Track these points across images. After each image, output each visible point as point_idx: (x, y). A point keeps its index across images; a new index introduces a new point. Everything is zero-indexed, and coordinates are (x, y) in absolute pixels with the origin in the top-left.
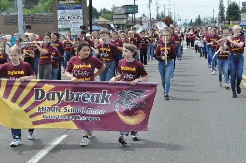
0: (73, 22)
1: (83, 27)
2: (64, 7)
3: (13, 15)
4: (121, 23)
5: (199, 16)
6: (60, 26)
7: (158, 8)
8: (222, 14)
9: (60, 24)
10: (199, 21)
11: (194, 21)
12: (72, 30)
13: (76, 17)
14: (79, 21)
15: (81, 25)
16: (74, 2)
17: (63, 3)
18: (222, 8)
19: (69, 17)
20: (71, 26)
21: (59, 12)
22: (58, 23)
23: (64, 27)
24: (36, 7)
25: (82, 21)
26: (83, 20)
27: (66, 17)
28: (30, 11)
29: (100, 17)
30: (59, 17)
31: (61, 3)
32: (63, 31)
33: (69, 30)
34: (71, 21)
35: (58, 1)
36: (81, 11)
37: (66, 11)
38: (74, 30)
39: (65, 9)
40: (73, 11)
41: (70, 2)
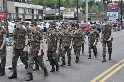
1: (118, 20)
2: (110, 11)
3: (93, 14)
12: (113, 20)
13: (115, 15)
14: (116, 17)
16: (114, 9)
17: (110, 9)
19: (112, 15)
20: (113, 19)
21: (108, 13)
23: (110, 19)
25: (117, 17)
27: (111, 15)
30: (108, 15)
31: (109, 9)
32: (109, 21)
34: (113, 17)
35: (108, 9)
36: (117, 13)
37: (111, 12)
39: (110, 12)
40: (114, 12)
41: (113, 9)
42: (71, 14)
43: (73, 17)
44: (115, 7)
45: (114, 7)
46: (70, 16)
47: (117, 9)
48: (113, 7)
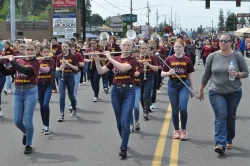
0: (67, 30)
1: (77, 35)
2: (60, 15)
4: (118, 31)
5: (201, 26)
6: (55, 33)
7: (158, 18)
8: (221, 24)
9: (55, 31)
10: (200, 30)
12: (66, 37)
13: (70, 25)
14: (73, 29)
16: (69, 11)
17: (59, 11)
18: (221, 18)
19: (64, 25)
20: (65, 33)
21: (54, 20)
22: (54, 30)
23: (59, 34)
25: (75, 29)
26: (77, 28)
27: (61, 25)
29: (103, 25)
30: (54, 25)
31: (56, 11)
33: (63, 37)
34: (66, 29)
35: (54, 10)
36: (75, 19)
37: (61, 19)
38: (68, 37)
39: (60, 17)
40: (68, 19)
41: (65, 11)
44: (70, 7)
45: (67, 7)
47: (75, 12)
48: (65, 8)
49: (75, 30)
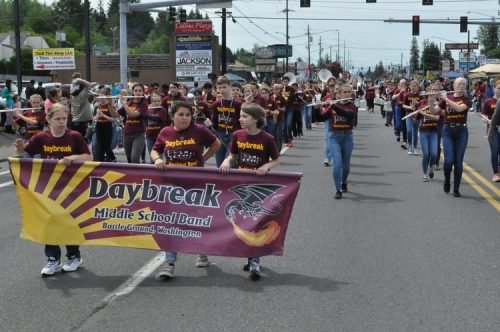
0: (198, 68)
1: (213, 76)
2: (186, 45)
3: (110, 57)
4: (267, 70)
5: (381, 63)
6: (179, 74)
7: (321, 50)
8: (414, 60)
9: (179, 70)
10: (380, 70)
11: (373, 70)
12: (196, 79)
13: (203, 61)
14: (207, 67)
15: (210, 72)
16: (200, 39)
17: (185, 39)
18: (414, 51)
19: (193, 61)
20: (195, 73)
21: (178, 53)
22: (177, 69)
23: (186, 75)
24: (143, 45)
25: (211, 67)
26: (213, 65)
27: (189, 61)
28: (134, 51)
29: (237, 62)
30: (178, 60)
31: (181, 40)
32: (183, 81)
33: (192, 79)
34: (196, 67)
35: (178, 37)
36: (210, 52)
37: (189, 52)
39: (187, 49)
40: (198, 51)
41: (194, 39)
42: (62, 54)
43: (74, 64)
44: (202, 32)
45: (198, 33)
46: (61, 60)
47: (210, 40)
48: (194, 34)
49: (210, 69)
